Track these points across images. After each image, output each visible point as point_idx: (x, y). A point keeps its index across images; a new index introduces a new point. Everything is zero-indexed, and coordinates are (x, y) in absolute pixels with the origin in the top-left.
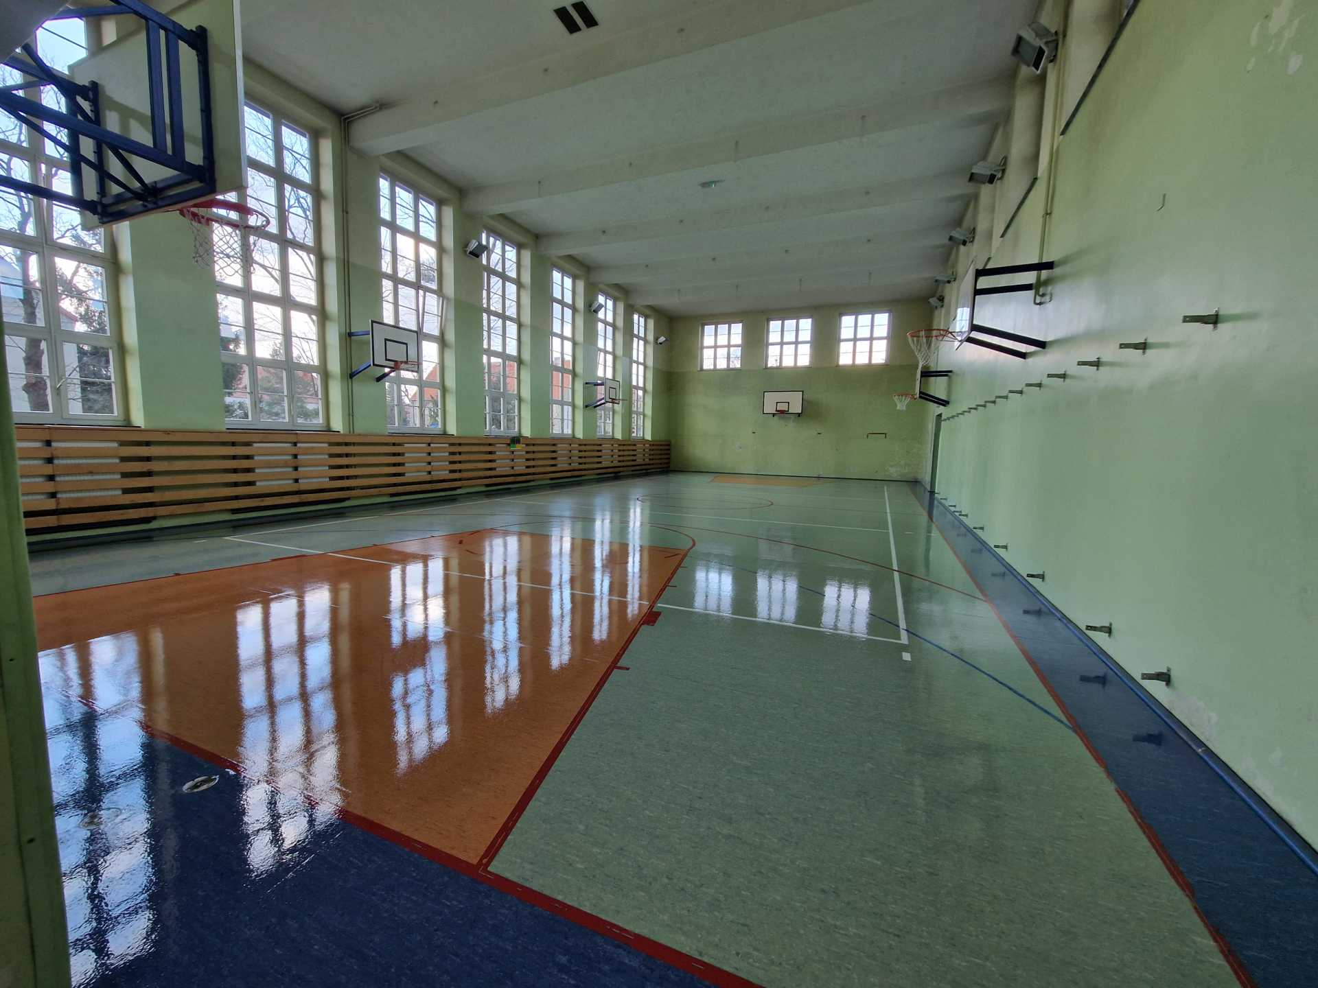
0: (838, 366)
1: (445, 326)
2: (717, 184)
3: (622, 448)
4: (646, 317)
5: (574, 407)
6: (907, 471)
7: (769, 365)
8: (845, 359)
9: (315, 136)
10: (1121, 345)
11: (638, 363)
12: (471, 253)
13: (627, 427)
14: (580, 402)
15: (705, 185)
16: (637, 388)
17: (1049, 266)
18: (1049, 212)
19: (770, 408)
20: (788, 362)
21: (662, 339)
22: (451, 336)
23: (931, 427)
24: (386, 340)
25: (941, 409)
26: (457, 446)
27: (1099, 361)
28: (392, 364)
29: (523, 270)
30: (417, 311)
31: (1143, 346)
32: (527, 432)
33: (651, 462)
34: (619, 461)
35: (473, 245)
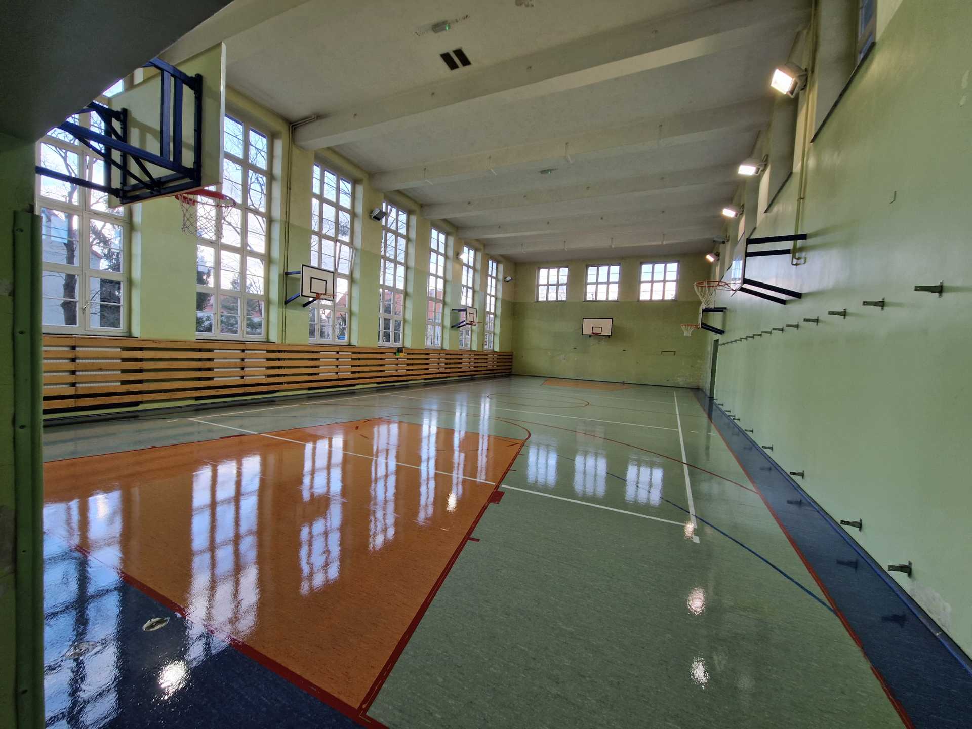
0: (639, 301)
1: (353, 268)
2: (552, 171)
3: (476, 357)
4: (498, 263)
5: (443, 327)
6: (691, 380)
7: (588, 299)
8: (644, 296)
9: (272, 137)
10: (864, 302)
11: (491, 295)
12: (374, 217)
13: (482, 342)
14: (447, 323)
15: (544, 172)
16: (489, 313)
17: (804, 237)
18: (802, 197)
19: (587, 331)
20: (602, 297)
21: (509, 279)
22: (357, 275)
23: (710, 348)
24: (311, 278)
25: (718, 336)
26: (358, 354)
27: (845, 312)
28: (315, 295)
29: (410, 230)
30: (335, 257)
31: (882, 304)
32: (408, 344)
33: (499, 368)
34: (475, 367)
35: (376, 212)
